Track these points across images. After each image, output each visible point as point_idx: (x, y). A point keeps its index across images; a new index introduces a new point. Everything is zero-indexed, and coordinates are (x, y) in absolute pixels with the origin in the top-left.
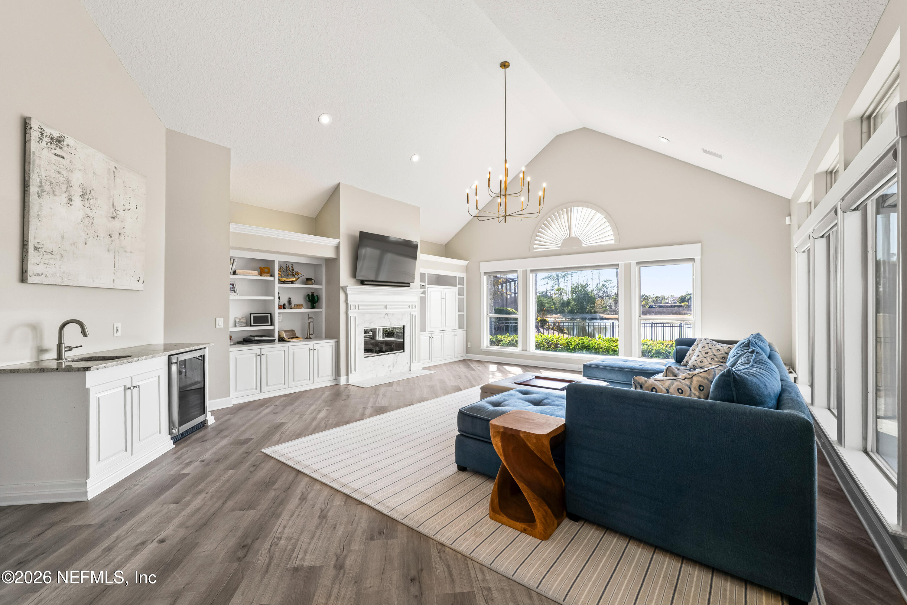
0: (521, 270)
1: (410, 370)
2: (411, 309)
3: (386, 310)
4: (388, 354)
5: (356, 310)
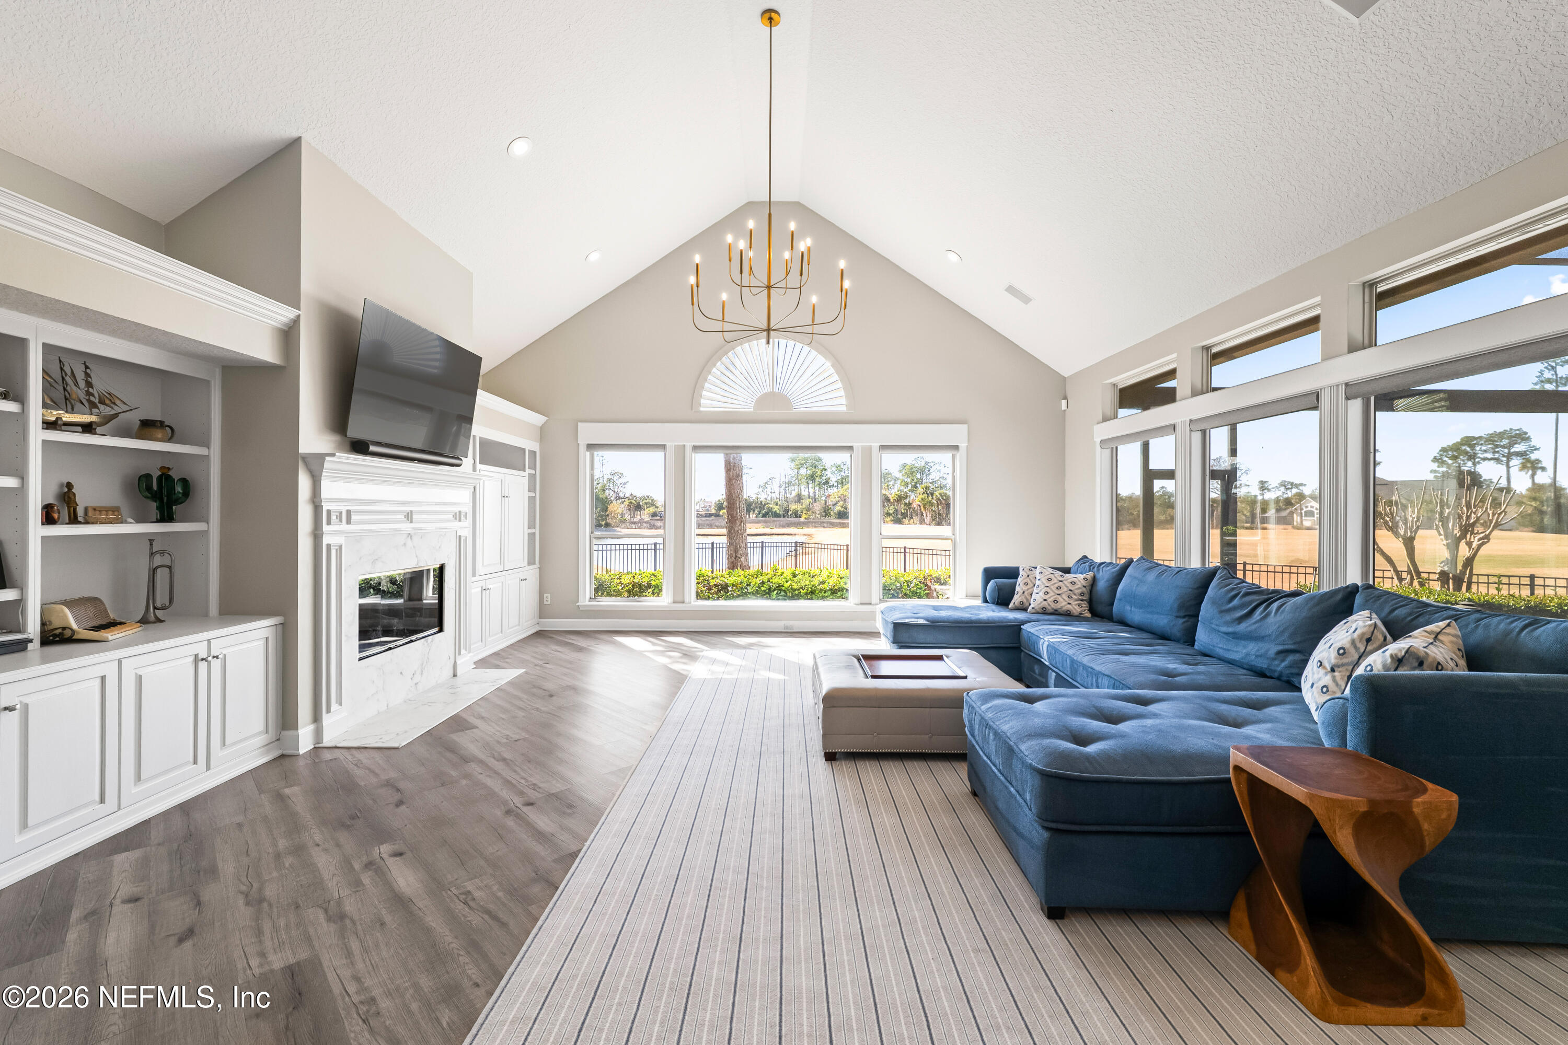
0: (674, 444)
1: (455, 675)
2: (457, 524)
3: (408, 525)
4: (412, 641)
5: (344, 526)
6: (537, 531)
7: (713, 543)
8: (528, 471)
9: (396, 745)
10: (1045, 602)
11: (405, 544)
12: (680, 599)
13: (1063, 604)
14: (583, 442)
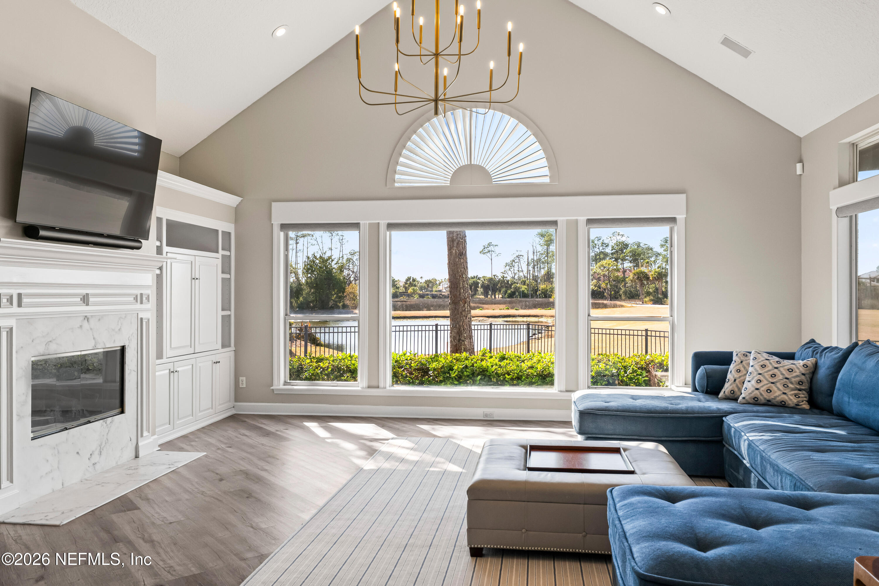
0: (368, 222)
1: (137, 457)
2: (138, 306)
3: (84, 308)
4: (89, 422)
5: (15, 309)
6: (232, 313)
7: (437, 325)
8: (221, 252)
9: (57, 523)
10: (757, 392)
11: (81, 326)
12: (374, 383)
13: (777, 394)
14: (276, 222)
